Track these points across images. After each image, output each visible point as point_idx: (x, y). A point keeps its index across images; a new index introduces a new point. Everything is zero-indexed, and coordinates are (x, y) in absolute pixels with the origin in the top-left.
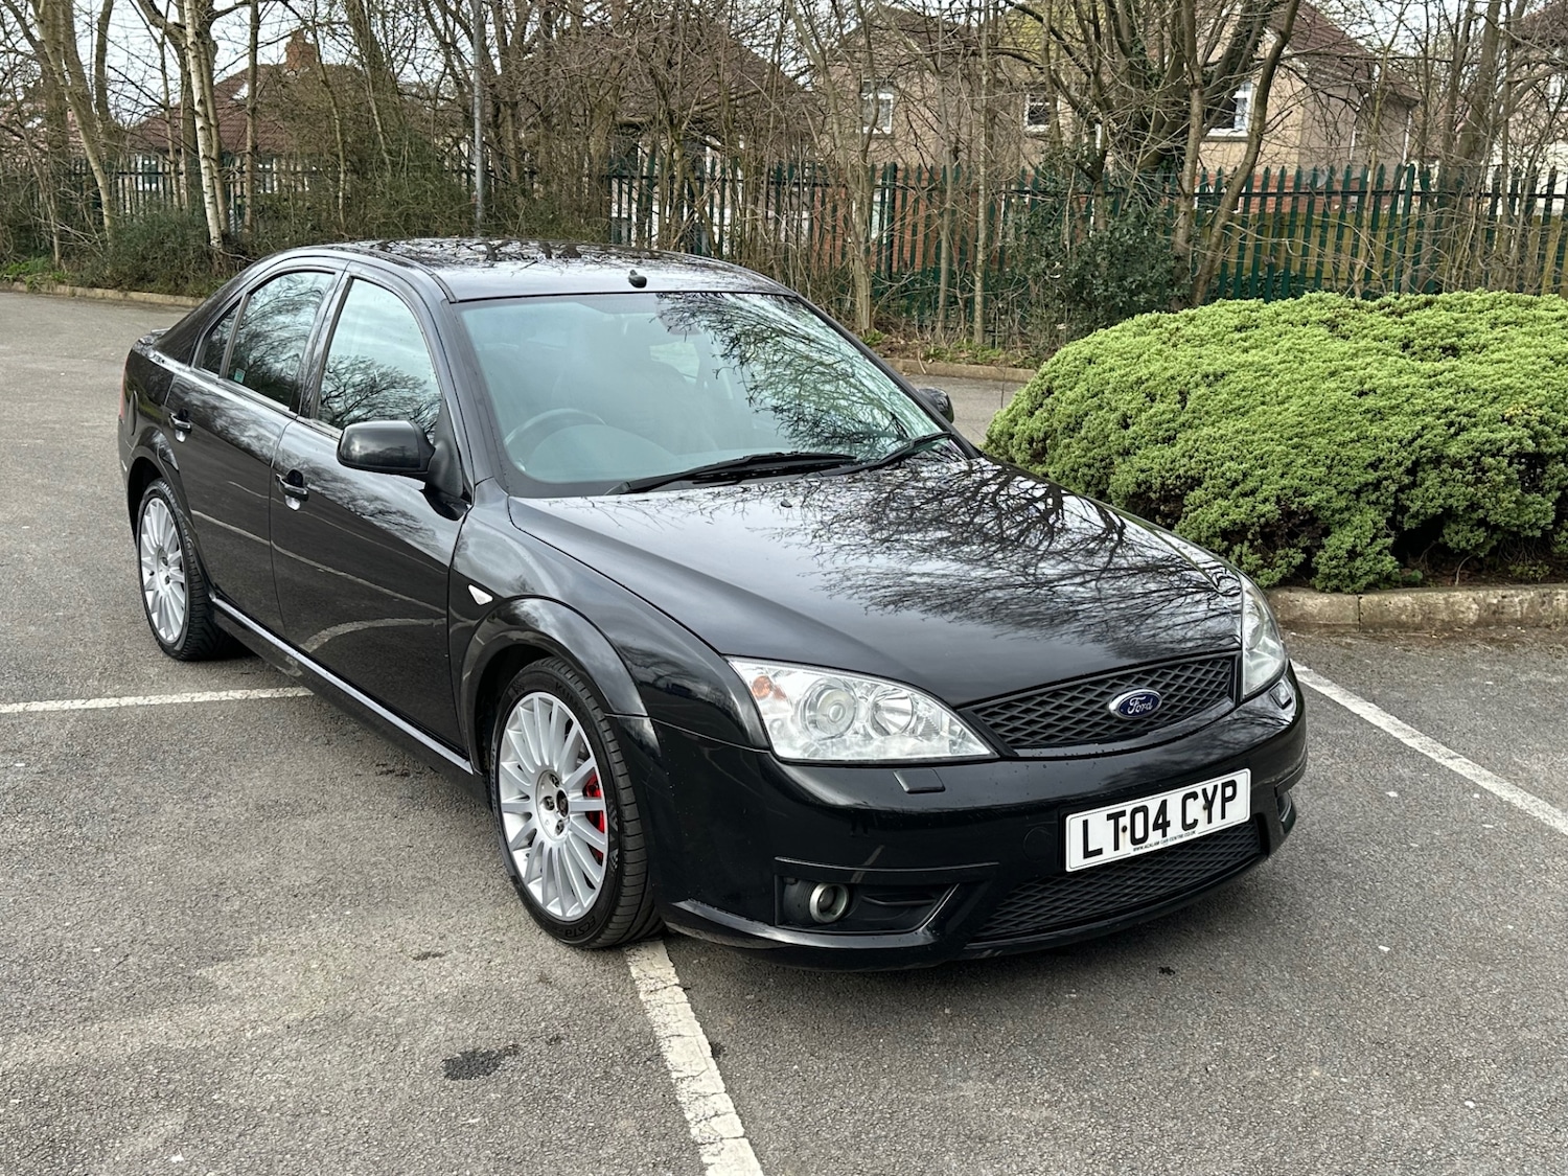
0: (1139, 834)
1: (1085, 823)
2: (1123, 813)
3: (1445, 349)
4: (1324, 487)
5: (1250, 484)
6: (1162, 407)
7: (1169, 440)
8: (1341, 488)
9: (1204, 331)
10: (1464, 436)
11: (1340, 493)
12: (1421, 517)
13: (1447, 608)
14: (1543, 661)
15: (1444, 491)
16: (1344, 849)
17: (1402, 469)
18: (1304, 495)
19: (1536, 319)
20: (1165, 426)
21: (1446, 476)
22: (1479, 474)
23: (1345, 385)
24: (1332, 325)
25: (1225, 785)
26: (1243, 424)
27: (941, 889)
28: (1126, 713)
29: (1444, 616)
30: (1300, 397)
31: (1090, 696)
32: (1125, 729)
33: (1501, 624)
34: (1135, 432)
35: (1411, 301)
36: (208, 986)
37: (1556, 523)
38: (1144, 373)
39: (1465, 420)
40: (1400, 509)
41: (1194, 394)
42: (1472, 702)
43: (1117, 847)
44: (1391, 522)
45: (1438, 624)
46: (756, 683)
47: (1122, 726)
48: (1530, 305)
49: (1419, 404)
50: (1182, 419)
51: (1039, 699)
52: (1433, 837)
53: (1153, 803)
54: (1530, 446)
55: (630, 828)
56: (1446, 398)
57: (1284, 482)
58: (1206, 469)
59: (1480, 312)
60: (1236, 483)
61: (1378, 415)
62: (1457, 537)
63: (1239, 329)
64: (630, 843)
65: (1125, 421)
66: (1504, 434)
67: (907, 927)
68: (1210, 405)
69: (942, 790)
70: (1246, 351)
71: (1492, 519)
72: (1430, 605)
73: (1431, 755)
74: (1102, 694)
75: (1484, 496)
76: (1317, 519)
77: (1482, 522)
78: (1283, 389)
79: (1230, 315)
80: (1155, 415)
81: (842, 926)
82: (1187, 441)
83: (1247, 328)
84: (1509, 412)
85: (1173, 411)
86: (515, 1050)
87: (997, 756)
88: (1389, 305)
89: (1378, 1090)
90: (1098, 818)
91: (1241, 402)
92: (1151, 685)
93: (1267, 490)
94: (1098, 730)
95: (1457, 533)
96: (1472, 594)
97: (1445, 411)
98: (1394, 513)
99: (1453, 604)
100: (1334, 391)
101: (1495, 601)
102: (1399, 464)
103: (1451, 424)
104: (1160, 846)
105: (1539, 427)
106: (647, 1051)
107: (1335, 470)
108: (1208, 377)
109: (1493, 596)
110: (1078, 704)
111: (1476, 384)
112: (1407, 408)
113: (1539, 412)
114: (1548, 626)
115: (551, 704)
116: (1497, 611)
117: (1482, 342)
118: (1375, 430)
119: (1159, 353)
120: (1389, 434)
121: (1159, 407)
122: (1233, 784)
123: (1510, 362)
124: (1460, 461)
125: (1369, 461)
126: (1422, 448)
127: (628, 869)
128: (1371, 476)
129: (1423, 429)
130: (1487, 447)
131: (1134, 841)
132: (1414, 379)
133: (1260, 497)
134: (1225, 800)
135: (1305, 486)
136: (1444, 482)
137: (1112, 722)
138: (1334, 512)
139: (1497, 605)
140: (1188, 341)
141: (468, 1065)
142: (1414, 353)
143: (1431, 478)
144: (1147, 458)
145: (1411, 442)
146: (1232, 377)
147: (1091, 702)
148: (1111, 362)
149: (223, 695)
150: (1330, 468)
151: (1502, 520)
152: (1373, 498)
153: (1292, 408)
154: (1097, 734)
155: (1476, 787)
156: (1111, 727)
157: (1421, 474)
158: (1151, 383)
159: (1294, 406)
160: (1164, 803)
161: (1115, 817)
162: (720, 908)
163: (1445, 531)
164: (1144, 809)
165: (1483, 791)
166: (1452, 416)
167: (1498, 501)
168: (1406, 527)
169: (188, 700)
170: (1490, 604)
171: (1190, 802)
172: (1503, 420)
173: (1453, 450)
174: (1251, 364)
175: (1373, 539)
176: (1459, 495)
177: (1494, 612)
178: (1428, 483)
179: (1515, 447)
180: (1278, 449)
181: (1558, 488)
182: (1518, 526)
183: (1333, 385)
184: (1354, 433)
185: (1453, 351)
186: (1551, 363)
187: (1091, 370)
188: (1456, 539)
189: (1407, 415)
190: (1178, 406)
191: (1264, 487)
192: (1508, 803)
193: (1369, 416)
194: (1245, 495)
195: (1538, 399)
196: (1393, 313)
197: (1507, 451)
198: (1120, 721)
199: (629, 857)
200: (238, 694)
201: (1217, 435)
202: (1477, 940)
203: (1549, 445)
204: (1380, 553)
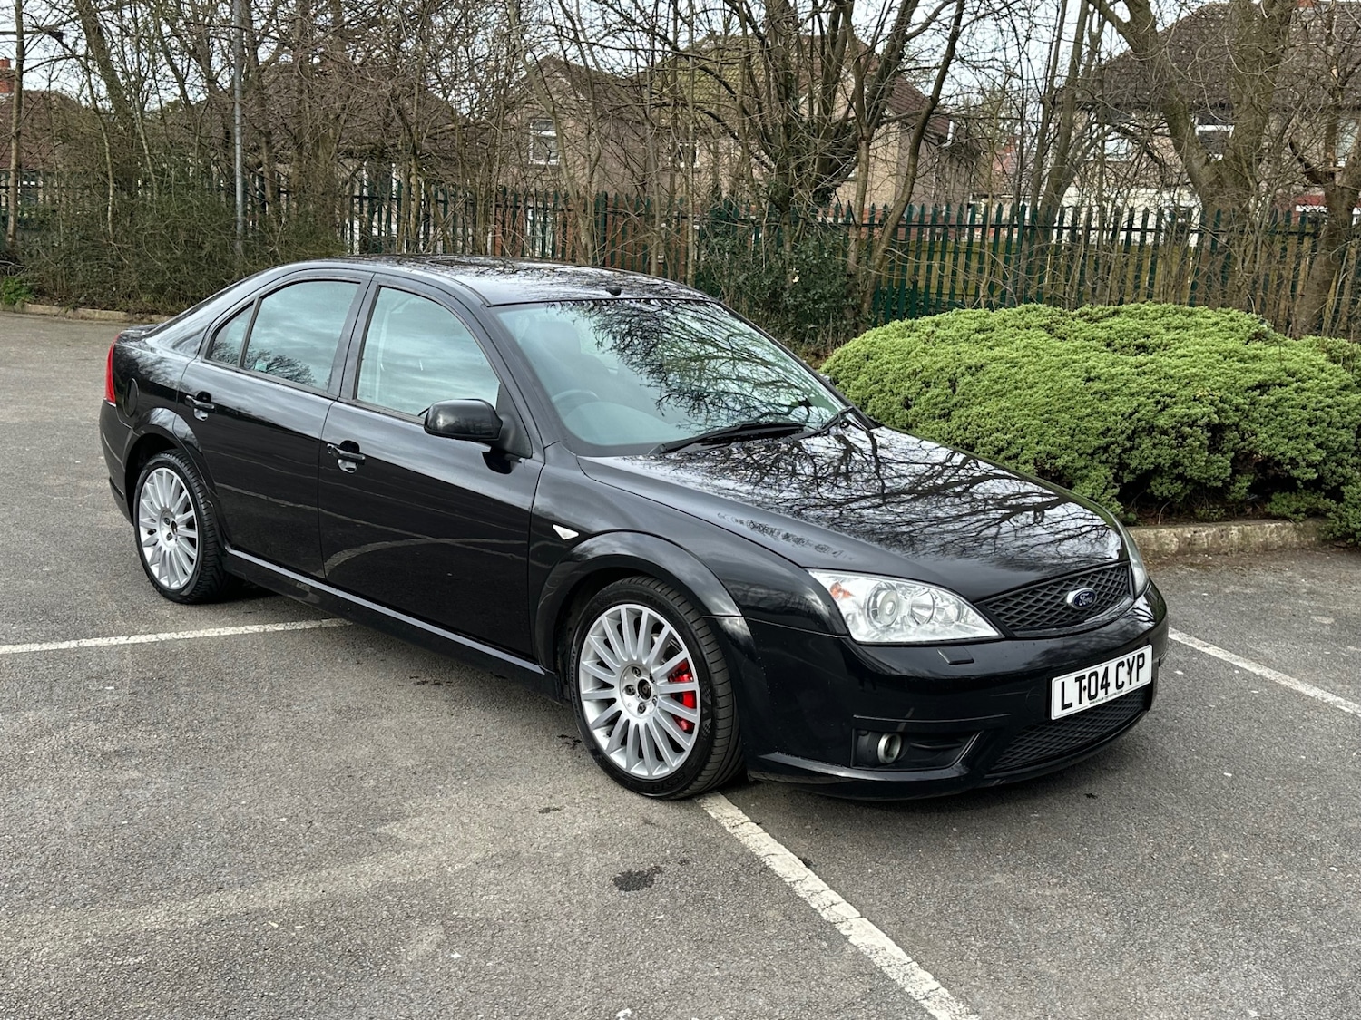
0: (1093, 693)
1: (1063, 683)
2: (1084, 677)
3: (1138, 347)
4: (1069, 451)
5: (1014, 450)
6: (937, 391)
7: (946, 416)
8: (1081, 451)
9: (952, 332)
10: (1169, 411)
11: (1080, 455)
12: (1138, 472)
13: (1156, 541)
14: (1235, 580)
15: (1155, 452)
16: (1166, 711)
17: (1124, 436)
18: (1055, 458)
19: (1198, 324)
20: (941, 406)
21: (1156, 441)
22: (1180, 440)
23: (1076, 373)
24: (1050, 330)
25: (1139, 656)
26: (1004, 403)
27: (969, 735)
28: (1078, 605)
29: (1155, 547)
30: (1044, 383)
31: (1055, 593)
32: (1077, 617)
33: (1193, 553)
34: (916, 411)
35: (1103, 310)
36: (393, 840)
37: (1232, 476)
38: (917, 366)
39: (1168, 400)
40: (1123, 466)
41: (962, 382)
42: (1200, 607)
43: (1080, 703)
44: (1117, 478)
45: (1151, 553)
46: (832, 588)
47: (1075, 615)
48: (1191, 314)
49: (1134, 387)
50: (954, 400)
51: (1024, 595)
52: (1222, 700)
53: (1100, 669)
54: (1216, 419)
55: (722, 702)
56: (1152, 383)
57: (1040, 448)
58: (978, 438)
59: (1155, 319)
60: (1001, 450)
61: (1104, 396)
62: (1161, 487)
63: (978, 331)
64: (722, 714)
65: (907, 403)
66: (1197, 410)
67: (944, 764)
68: (976, 390)
69: (972, 661)
70: (991, 348)
71: (1188, 474)
72: (1145, 539)
73: (1191, 645)
74: (1062, 591)
75: (1184, 457)
76: (1064, 475)
77: (1180, 477)
78: (1031, 376)
79: (969, 321)
80: (932, 398)
81: (898, 765)
82: (960, 417)
83: (984, 331)
84: (1199, 393)
85: (946, 394)
86: (659, 870)
87: (1003, 636)
88: (1087, 314)
89: (1271, 864)
90: (1069, 679)
91: (999, 387)
92: (1088, 585)
93: (1027, 454)
94: (1062, 617)
95: (1161, 485)
96: (1173, 530)
97: (1152, 393)
98: (1118, 470)
99: (1161, 538)
100: (1069, 377)
101: (1189, 536)
102: (1122, 432)
103: (1158, 402)
104: (1104, 701)
105: (1221, 405)
106: (755, 867)
107: (1077, 438)
108: (971, 368)
109: (1188, 532)
110: (1048, 599)
111: (1173, 372)
112: (1126, 391)
113: (1219, 394)
114: (1226, 554)
115: (641, 613)
116: (1191, 543)
117: (1165, 341)
118: (1103, 407)
119: (924, 350)
120: (1114, 409)
121: (933, 391)
122: (1142, 655)
123: (1192, 356)
124: (1166, 431)
125: (1101, 430)
126: (1139, 420)
127: (719, 734)
128: (1103, 442)
129: (1139, 406)
130: (1185, 419)
131: (1091, 697)
132: (1127, 369)
133: (1022, 460)
134: (1139, 667)
135: (1055, 450)
136: (1155, 446)
137: (1069, 612)
138: (1076, 470)
139: (1190, 539)
140: (943, 341)
141: (629, 882)
142: (1115, 350)
143: (1146, 442)
144: (928, 429)
145: (1131, 415)
146: (989, 368)
147: (1055, 597)
148: (886, 357)
149: (241, 630)
150: (1073, 436)
151: (1196, 475)
152: (1104, 458)
153: (1040, 392)
154: (1061, 621)
155: (1234, 667)
156: (1069, 615)
157: (1137, 440)
158: (925, 373)
159: (1041, 390)
160: (1107, 669)
161: (1079, 679)
162: (803, 757)
163: (1152, 483)
164: (1095, 674)
165: (1240, 669)
166: (1158, 396)
167: (1193, 460)
168: (1126, 480)
169: (216, 634)
170: (1186, 538)
171: (1120, 668)
172: (1195, 400)
173: (1162, 422)
174: (1002, 358)
175: (1105, 489)
176: (1166, 456)
177: (1189, 544)
178: (1143, 446)
179: (1206, 419)
180: (1034, 422)
181: (1232, 450)
182: (1206, 479)
183: (1068, 374)
184: (1089, 410)
185: (1142, 348)
186: (1221, 358)
187: (871, 364)
188: (1161, 489)
189: (1126, 395)
190: (950, 390)
191: (1025, 452)
192: (1261, 676)
193: (1098, 396)
194: (1009, 458)
195: (1218, 384)
196: (1090, 320)
197: (1201, 423)
198: (1074, 611)
199: (720, 724)
200: (256, 628)
201: (985, 412)
202: (1286, 767)
203: (1227, 418)
204: (1110, 500)
